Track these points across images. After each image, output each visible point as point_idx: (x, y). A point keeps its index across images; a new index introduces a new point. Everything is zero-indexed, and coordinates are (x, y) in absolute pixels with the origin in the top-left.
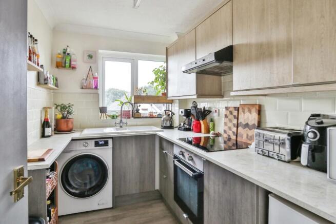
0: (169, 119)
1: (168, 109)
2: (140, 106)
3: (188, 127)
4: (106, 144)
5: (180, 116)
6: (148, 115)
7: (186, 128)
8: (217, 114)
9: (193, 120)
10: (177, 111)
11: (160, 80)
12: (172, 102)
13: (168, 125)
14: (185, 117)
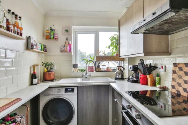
0: (121, 73)
1: (120, 65)
2: (100, 63)
3: (135, 79)
4: (73, 90)
5: (129, 70)
6: (106, 70)
7: (134, 80)
8: (163, 70)
9: (140, 74)
10: (127, 67)
11: (114, 44)
12: (123, 60)
13: (120, 77)
14: (133, 72)
